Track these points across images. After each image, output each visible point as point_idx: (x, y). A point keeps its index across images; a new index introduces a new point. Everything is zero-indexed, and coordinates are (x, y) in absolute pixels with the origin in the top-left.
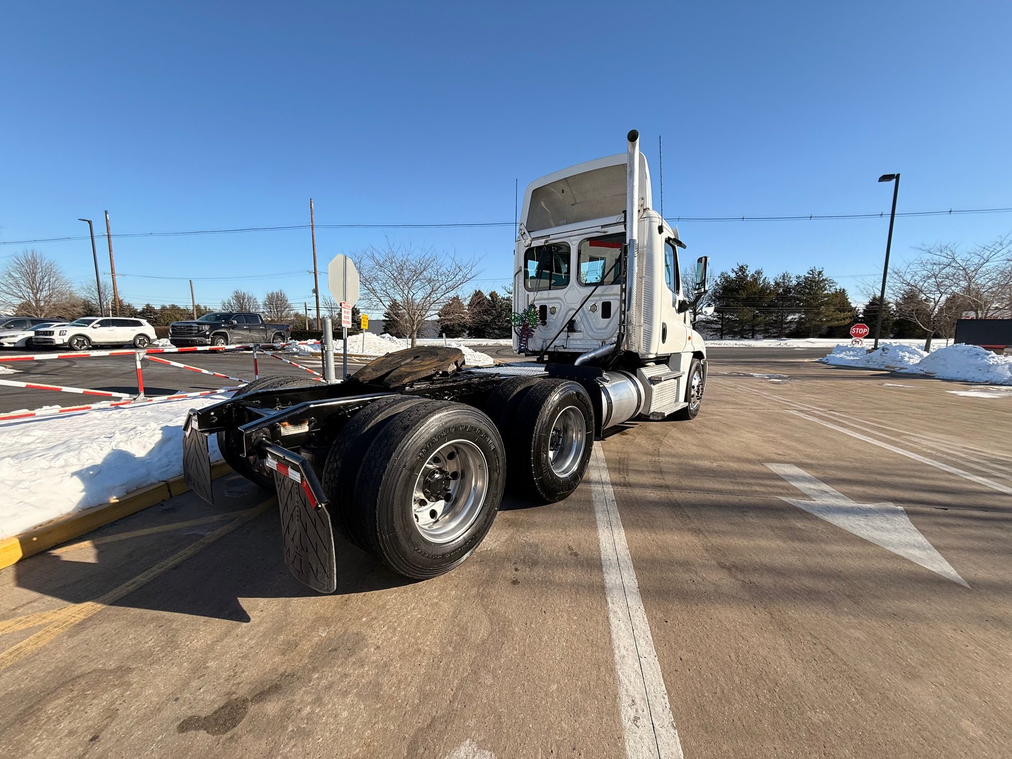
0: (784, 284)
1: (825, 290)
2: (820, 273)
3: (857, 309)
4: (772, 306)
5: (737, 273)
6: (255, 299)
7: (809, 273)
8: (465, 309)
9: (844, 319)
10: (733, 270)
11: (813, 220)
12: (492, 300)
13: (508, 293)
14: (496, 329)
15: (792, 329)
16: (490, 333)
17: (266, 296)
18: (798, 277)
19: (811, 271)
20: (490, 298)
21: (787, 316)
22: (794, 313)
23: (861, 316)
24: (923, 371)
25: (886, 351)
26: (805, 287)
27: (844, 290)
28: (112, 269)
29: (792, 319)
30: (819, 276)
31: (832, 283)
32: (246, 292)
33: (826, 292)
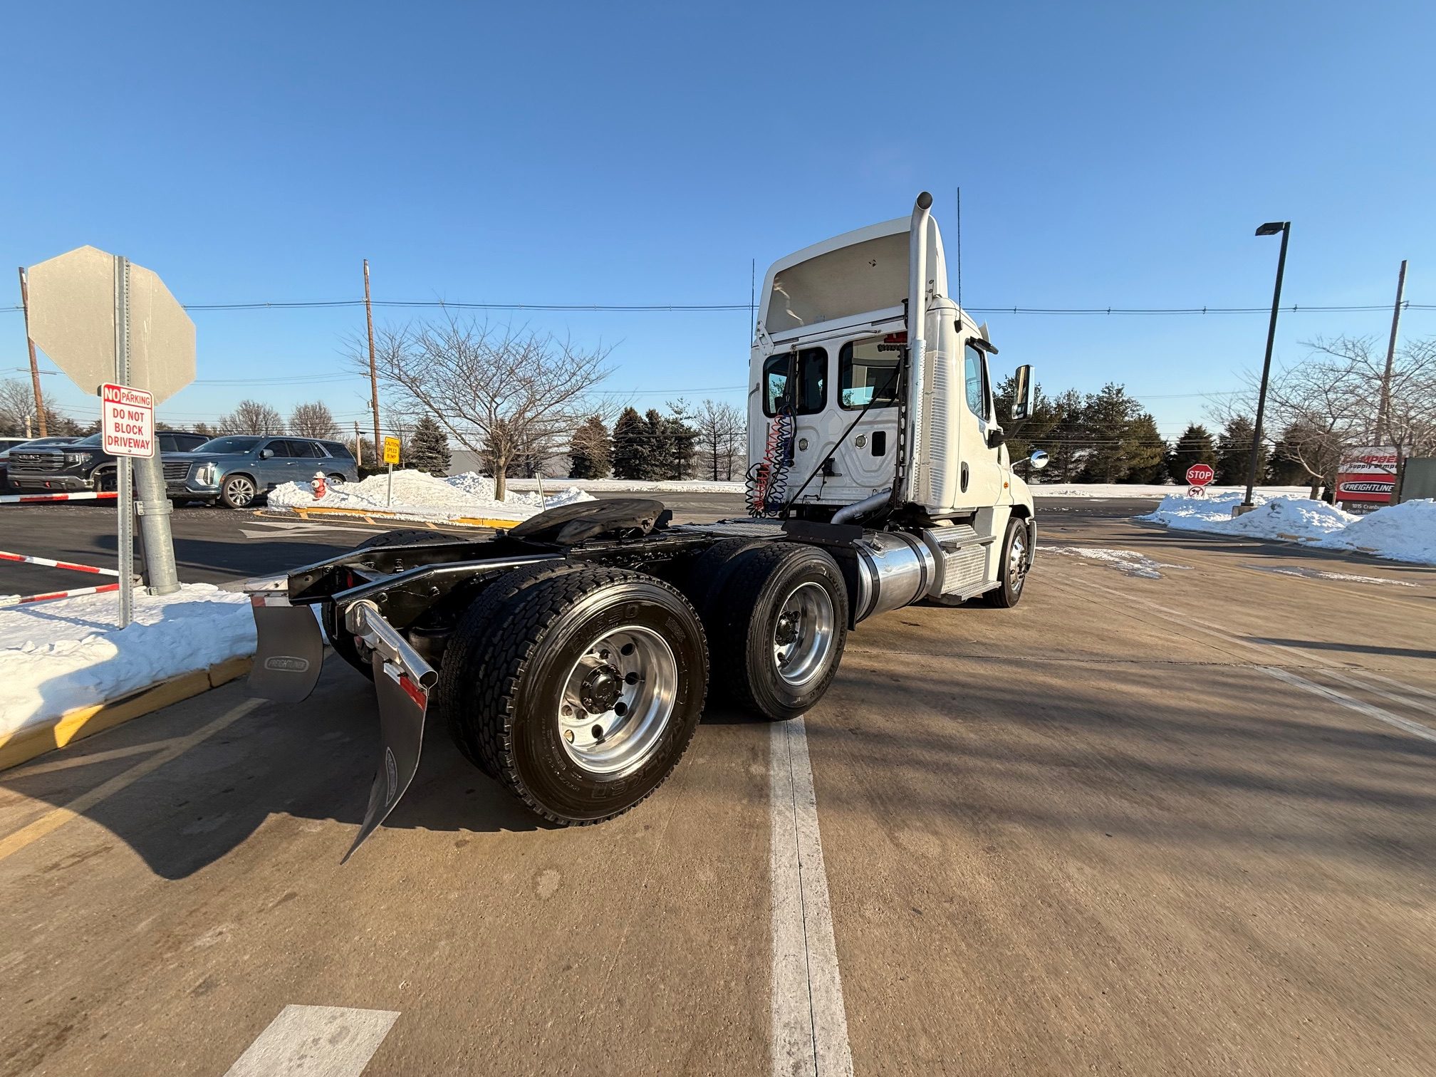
0: (1069, 407)
1: (1126, 415)
2: (1119, 391)
3: (1168, 443)
4: (1054, 438)
5: (1004, 390)
6: (276, 415)
7: (1104, 392)
8: (609, 435)
9: (1152, 458)
10: (1000, 385)
11: (1112, 315)
12: (650, 423)
13: (676, 412)
14: (656, 466)
15: (1079, 470)
16: (648, 473)
17: (295, 410)
18: (1089, 397)
19: (1108, 388)
20: (647, 420)
21: (1074, 453)
22: (1082, 447)
23: (1173, 453)
24: (1352, 545)
25: (1278, 509)
26: (1098, 412)
27: (1150, 416)
28: (33, 363)
29: (1080, 456)
30: (1117, 396)
31: (1135, 406)
32: (260, 404)
33: (1127, 418)
